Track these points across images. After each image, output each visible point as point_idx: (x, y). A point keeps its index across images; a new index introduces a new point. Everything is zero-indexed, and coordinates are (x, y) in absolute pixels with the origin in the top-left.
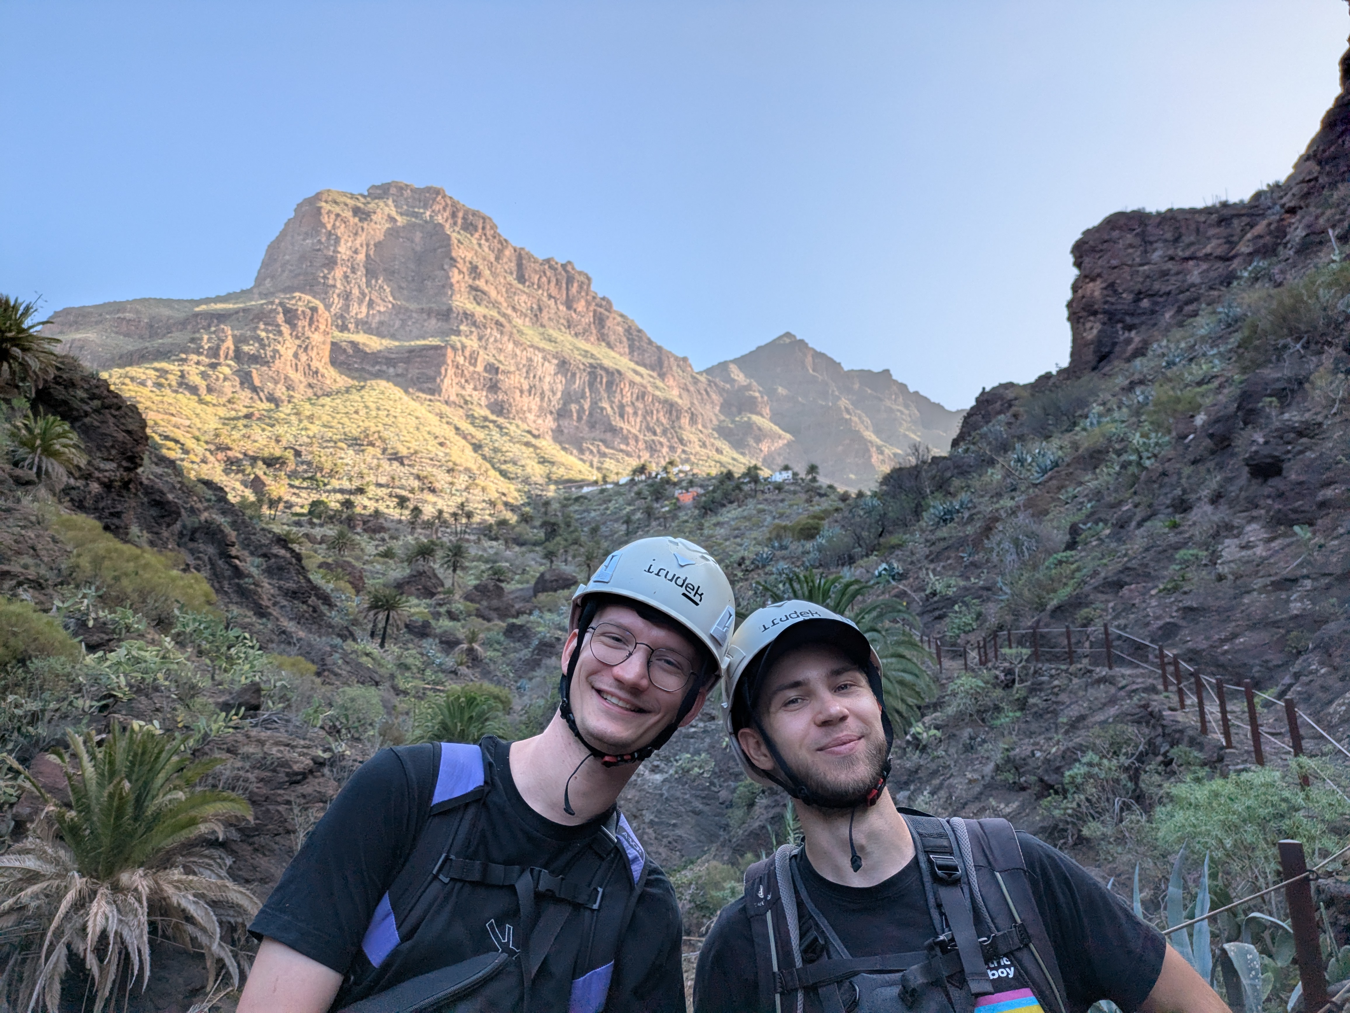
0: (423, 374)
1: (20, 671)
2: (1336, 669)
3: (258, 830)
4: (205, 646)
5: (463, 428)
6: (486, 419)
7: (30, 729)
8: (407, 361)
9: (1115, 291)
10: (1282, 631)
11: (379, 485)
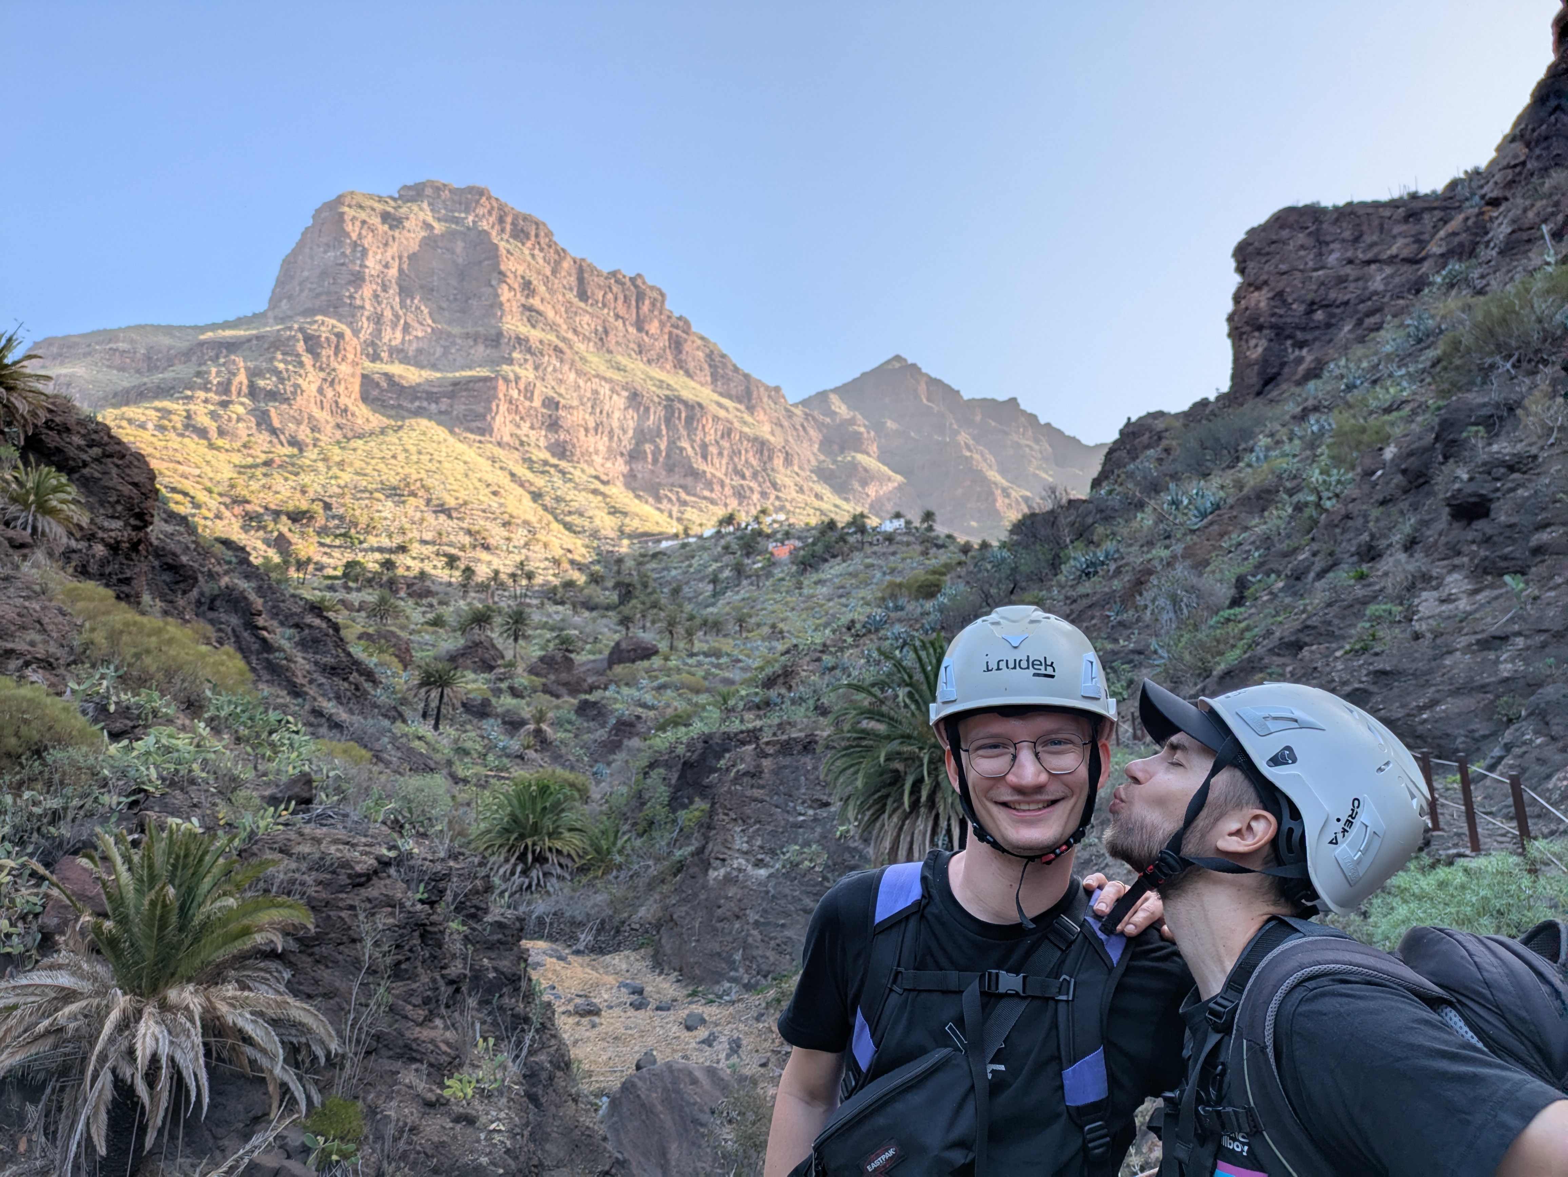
0: (471, 410)
1: (37, 763)
2: (1554, 739)
3: (319, 939)
4: (244, 732)
5: (519, 474)
6: (546, 463)
7: (52, 829)
8: (452, 395)
9: (1284, 301)
10: (1490, 696)
11: (424, 542)
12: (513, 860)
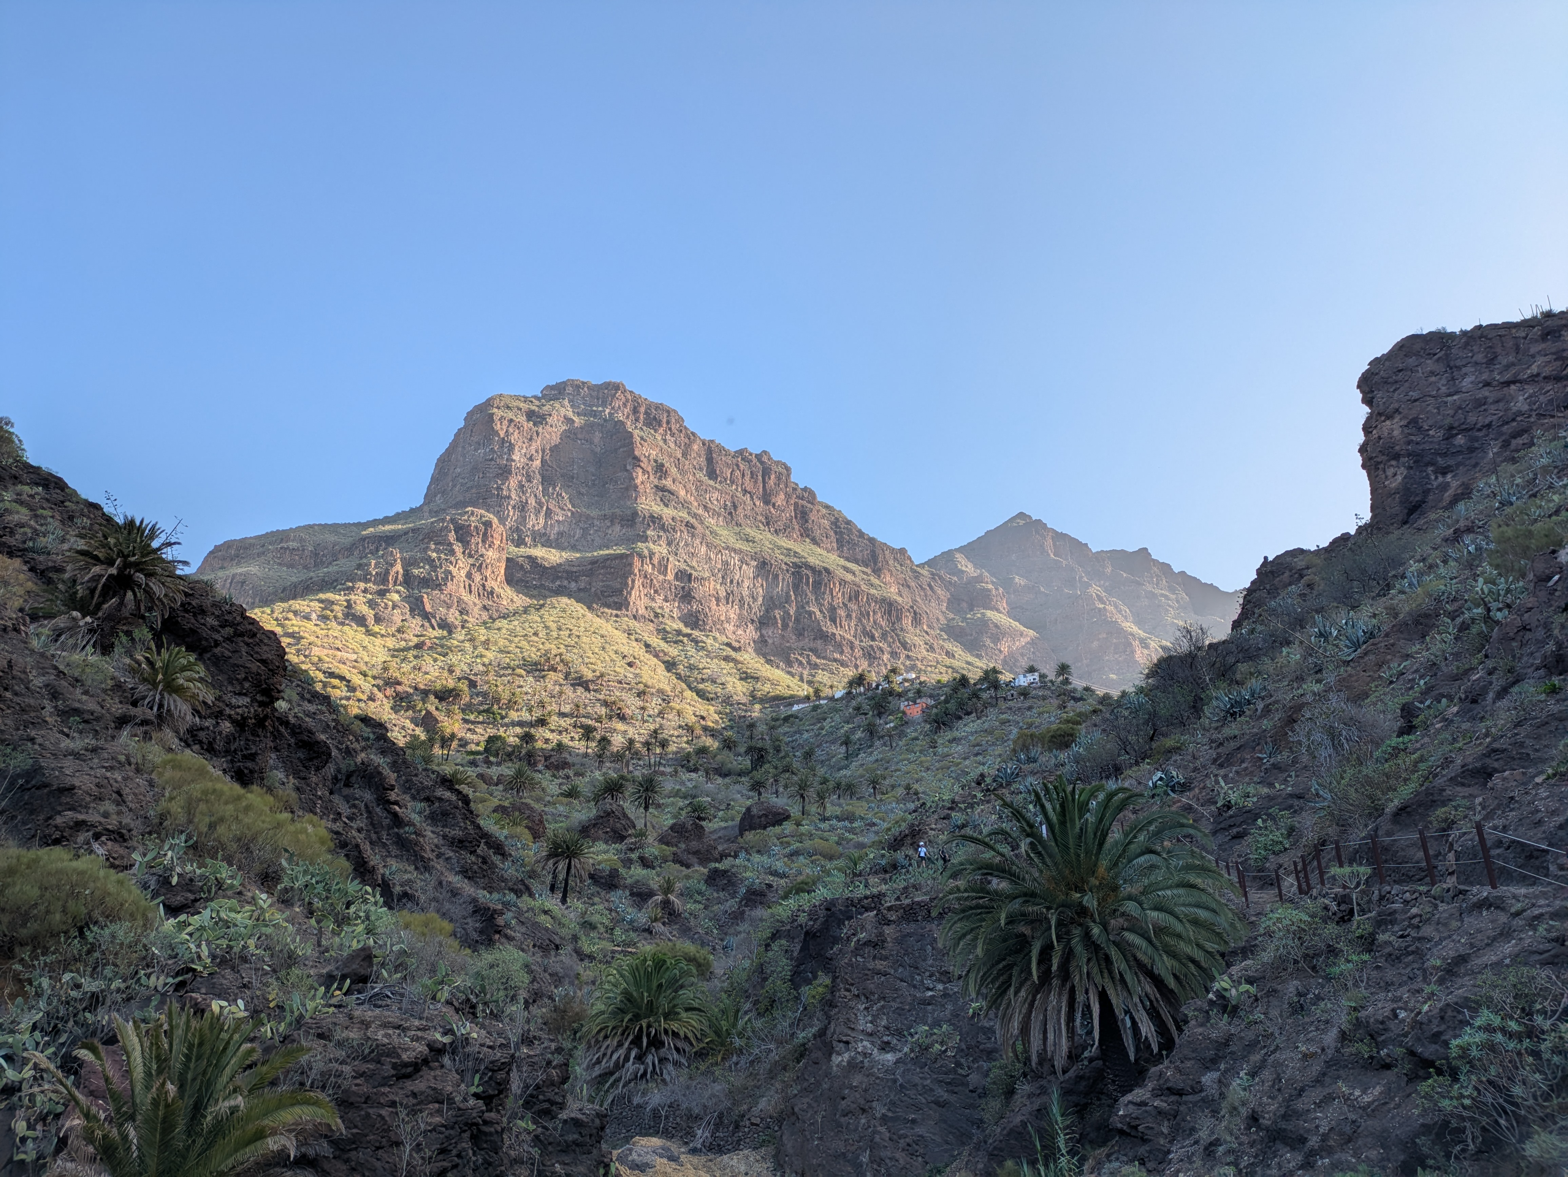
0: (608, 586)
1: (76, 941)
3: (355, 1142)
4: (316, 904)
5: (654, 645)
6: (679, 632)
7: (88, 1015)
8: (590, 573)
9: (1420, 429)
11: (562, 715)
12: (626, 1045)
